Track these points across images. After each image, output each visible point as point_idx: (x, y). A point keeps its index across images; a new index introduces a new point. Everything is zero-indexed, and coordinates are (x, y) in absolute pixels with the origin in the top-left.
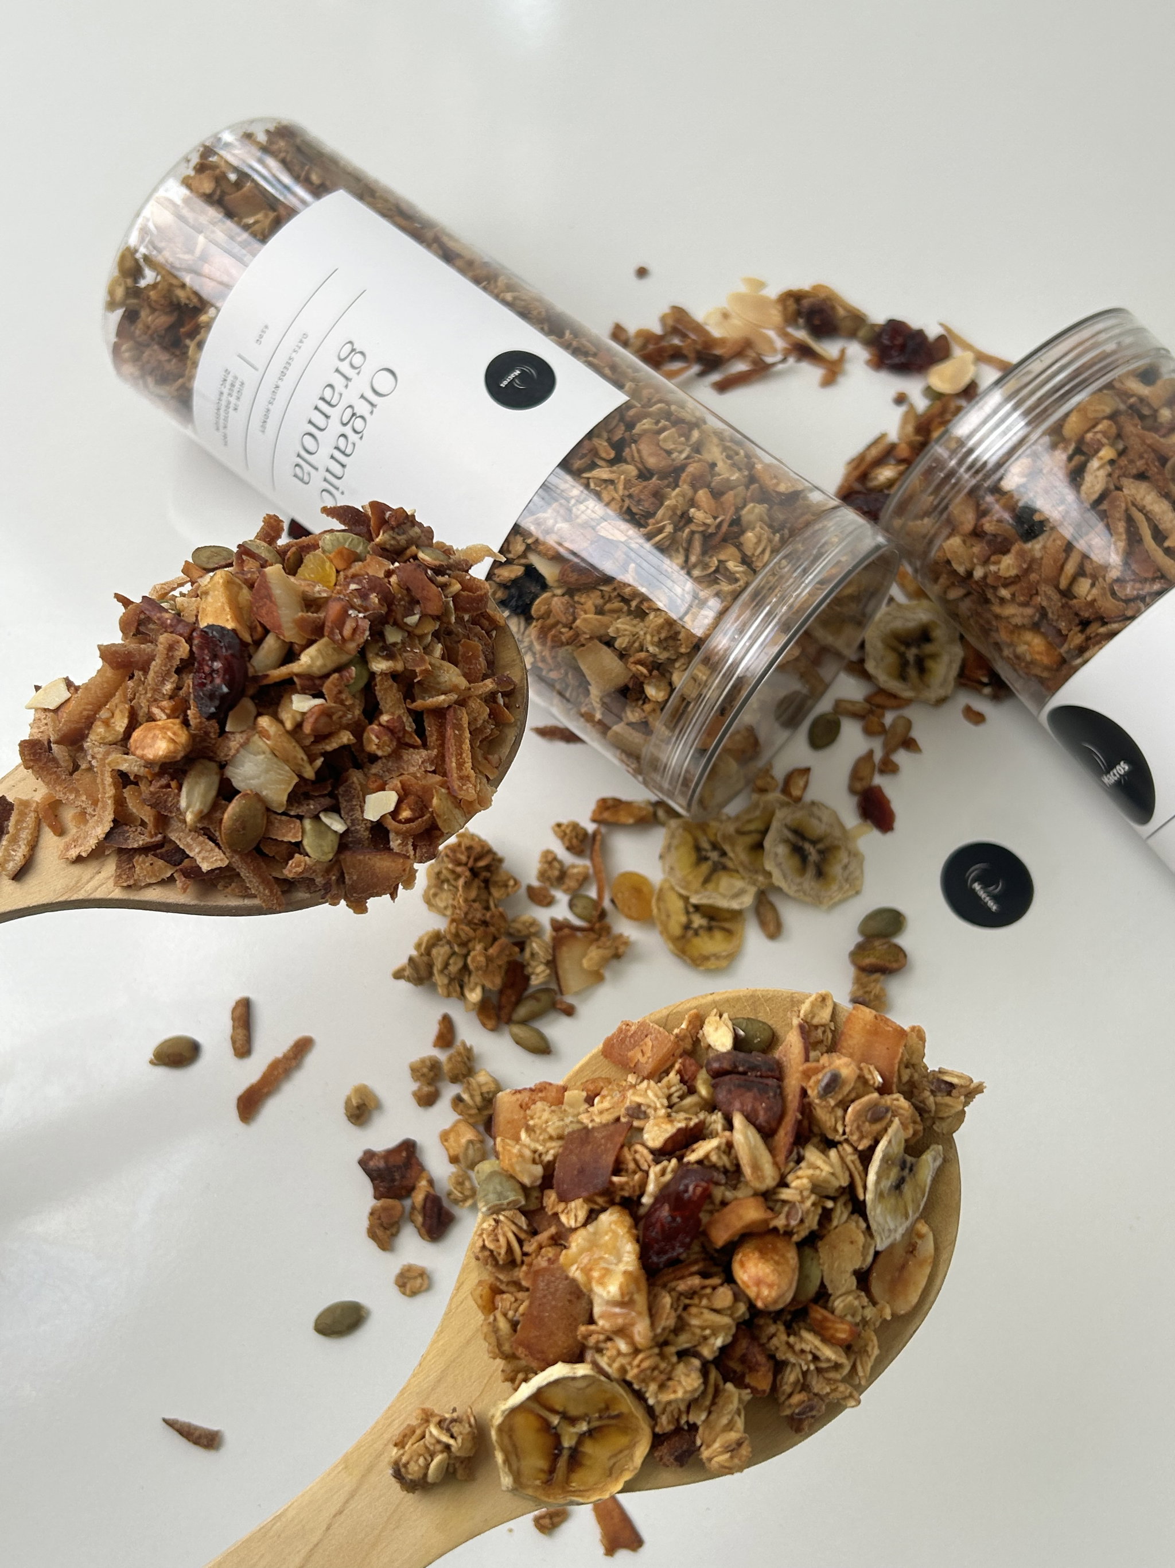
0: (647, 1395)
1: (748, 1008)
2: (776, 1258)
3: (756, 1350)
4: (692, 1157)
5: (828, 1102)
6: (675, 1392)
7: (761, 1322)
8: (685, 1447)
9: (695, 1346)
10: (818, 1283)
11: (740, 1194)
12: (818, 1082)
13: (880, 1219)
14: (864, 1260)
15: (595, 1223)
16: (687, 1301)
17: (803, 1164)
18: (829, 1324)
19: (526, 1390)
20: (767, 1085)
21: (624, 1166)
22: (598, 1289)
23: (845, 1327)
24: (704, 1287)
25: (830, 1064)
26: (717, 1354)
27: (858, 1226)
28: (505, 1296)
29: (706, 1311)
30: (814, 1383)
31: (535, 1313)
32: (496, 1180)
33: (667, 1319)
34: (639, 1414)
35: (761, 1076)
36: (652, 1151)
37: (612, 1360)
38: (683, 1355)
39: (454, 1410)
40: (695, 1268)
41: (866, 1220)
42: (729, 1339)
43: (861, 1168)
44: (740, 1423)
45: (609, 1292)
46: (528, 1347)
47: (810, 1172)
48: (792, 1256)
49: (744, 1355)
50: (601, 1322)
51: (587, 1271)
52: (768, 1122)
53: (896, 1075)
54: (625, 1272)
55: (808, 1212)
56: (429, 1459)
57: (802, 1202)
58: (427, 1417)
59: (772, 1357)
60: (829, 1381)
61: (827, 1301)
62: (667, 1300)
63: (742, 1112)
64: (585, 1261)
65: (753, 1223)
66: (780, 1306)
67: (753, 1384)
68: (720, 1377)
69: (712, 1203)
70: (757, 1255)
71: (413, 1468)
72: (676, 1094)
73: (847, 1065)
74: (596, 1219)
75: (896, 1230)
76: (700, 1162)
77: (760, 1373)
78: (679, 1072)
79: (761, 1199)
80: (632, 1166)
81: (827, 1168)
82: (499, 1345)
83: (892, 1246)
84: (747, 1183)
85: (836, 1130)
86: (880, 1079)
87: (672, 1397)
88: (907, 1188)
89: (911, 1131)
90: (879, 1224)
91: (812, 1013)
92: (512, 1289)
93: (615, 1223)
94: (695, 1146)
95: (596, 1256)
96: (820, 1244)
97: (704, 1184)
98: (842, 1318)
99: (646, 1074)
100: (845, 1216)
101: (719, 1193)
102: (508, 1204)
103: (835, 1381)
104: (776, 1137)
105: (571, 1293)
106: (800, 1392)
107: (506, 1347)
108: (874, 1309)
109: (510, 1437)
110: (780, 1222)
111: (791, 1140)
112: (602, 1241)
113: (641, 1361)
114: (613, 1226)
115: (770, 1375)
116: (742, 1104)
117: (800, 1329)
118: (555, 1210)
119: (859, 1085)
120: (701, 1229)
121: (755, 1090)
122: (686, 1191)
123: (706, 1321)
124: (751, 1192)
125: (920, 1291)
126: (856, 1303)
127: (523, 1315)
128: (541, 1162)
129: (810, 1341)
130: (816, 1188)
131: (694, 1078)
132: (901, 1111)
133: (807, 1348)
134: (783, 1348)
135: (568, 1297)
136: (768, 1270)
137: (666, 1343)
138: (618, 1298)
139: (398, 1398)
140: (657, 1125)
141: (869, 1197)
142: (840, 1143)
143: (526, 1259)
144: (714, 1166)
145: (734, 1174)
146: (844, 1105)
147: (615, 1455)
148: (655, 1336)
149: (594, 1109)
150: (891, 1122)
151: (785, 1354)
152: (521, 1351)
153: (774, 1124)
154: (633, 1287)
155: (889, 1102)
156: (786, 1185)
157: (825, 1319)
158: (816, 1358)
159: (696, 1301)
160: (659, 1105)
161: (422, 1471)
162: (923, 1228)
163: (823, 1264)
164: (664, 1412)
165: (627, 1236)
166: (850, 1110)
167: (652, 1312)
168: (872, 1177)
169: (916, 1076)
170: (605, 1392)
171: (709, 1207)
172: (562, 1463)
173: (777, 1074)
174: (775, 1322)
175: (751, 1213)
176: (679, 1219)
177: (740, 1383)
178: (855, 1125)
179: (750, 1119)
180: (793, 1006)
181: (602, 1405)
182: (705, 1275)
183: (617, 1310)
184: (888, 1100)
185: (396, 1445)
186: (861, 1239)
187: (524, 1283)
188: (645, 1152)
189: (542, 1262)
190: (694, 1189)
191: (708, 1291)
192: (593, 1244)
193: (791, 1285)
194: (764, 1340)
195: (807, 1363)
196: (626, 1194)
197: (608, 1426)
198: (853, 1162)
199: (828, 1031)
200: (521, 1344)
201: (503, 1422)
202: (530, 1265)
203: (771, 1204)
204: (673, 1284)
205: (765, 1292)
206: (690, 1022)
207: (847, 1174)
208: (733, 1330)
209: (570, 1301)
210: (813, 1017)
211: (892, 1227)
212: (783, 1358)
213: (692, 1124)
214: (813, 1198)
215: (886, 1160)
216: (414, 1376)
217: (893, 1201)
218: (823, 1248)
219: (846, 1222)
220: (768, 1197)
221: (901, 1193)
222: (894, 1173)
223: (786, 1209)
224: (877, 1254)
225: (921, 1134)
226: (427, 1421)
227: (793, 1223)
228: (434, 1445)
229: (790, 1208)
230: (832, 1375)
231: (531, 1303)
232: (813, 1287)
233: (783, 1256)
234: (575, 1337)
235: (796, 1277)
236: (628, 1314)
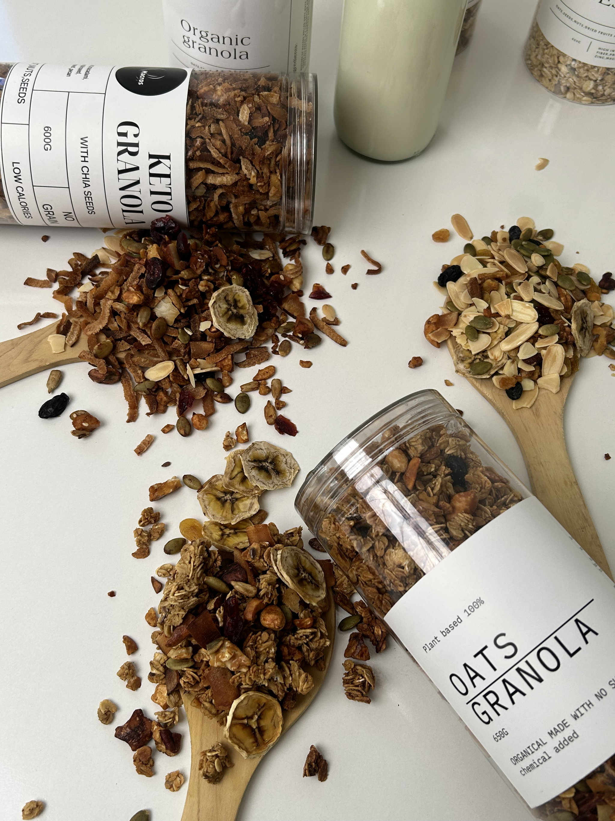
2: (273, 612)
5: (257, 559)
7: (282, 636)
8: (292, 695)
9: (267, 656)
10: (291, 613)
11: (248, 601)
12: (250, 556)
16: (255, 646)
17: (261, 581)
18: (303, 622)
19: (229, 718)
20: (236, 568)
24: (257, 638)
26: (276, 655)
29: (262, 644)
39: (212, 745)
40: (251, 634)
44: (302, 671)
45: (227, 658)
47: (264, 580)
48: (277, 609)
52: (243, 577)
53: (272, 539)
56: (213, 764)
57: (268, 589)
58: (204, 754)
59: (295, 647)
61: (298, 617)
63: (233, 580)
65: (257, 607)
66: (284, 625)
70: (266, 615)
71: (210, 771)
79: (255, 598)
82: (210, 713)
84: (248, 597)
86: (269, 544)
93: (219, 641)
104: (248, 579)
107: (213, 711)
111: (253, 577)
115: (299, 653)
116: (231, 579)
117: (296, 630)
118: (200, 659)
120: (243, 620)
123: (265, 647)
124: (251, 599)
127: (212, 696)
129: (301, 632)
133: (301, 635)
134: (296, 641)
136: (272, 617)
137: (257, 661)
138: (231, 657)
145: (242, 597)
146: (261, 557)
147: (272, 720)
148: (252, 660)
151: (297, 643)
153: (245, 577)
154: (234, 651)
156: (260, 590)
158: (307, 637)
159: (258, 643)
161: (214, 771)
163: (288, 606)
165: (225, 641)
167: (246, 654)
170: (255, 699)
171: (241, 612)
172: (258, 735)
174: (287, 633)
175: (254, 604)
179: (237, 580)
181: (257, 705)
182: (255, 633)
183: (234, 660)
185: (200, 769)
191: (259, 638)
193: (282, 617)
194: (289, 643)
195: (306, 640)
197: (263, 711)
201: (230, 736)
203: (260, 598)
205: (276, 623)
208: (275, 644)
214: (271, 586)
218: (284, 602)
219: (285, 591)
220: (257, 596)
223: (265, 596)
227: (270, 598)
228: (212, 759)
233: (274, 610)
235: (282, 614)
236: (238, 659)
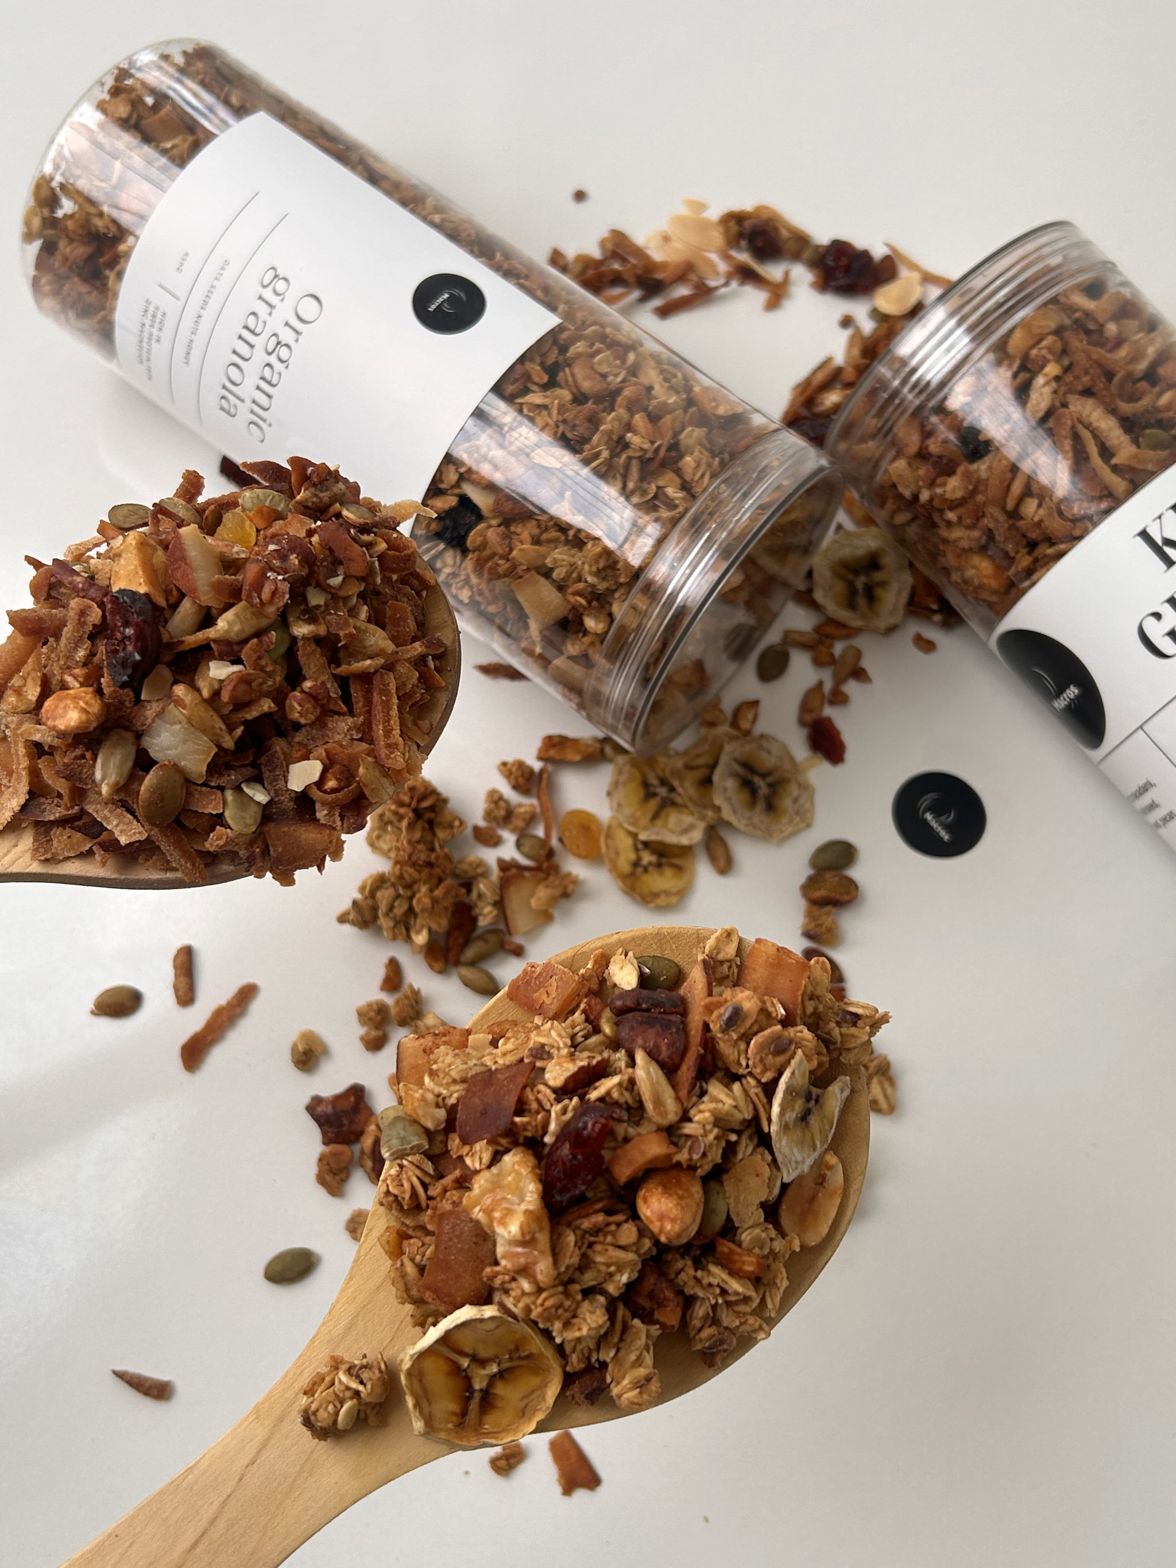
0: (554, 1334)
1: (654, 946)
2: (680, 1192)
3: (664, 1285)
4: (593, 1095)
5: (730, 1036)
6: (580, 1329)
7: (669, 1257)
8: (595, 1385)
9: (601, 1284)
10: (724, 1216)
11: (643, 1130)
12: (720, 1016)
13: (787, 1151)
14: (771, 1192)
15: (499, 1165)
16: (592, 1239)
17: (705, 1099)
18: (736, 1257)
19: (434, 1334)
20: (670, 1021)
21: (527, 1107)
22: (499, 1230)
23: (753, 1259)
24: (608, 1224)
25: (733, 997)
26: (623, 1290)
27: (763, 1159)
28: (412, 1241)
29: (610, 1248)
30: (724, 1316)
31: (441, 1257)
32: (400, 1125)
33: (571, 1257)
34: (549, 1353)
35: (665, 1013)
36: (554, 1091)
37: (517, 1300)
38: (588, 1293)
39: (365, 1356)
40: (599, 1206)
41: (772, 1153)
42: (636, 1275)
43: (765, 1101)
44: (649, 1359)
45: (510, 1232)
46: (435, 1291)
47: (712, 1106)
48: (696, 1190)
49: (652, 1291)
50: (503, 1263)
51: (488, 1212)
52: (670, 1058)
53: (800, 1006)
54: (526, 1212)
55: (711, 1145)
56: (339, 1406)
57: (705, 1135)
58: (336, 1364)
59: (680, 1292)
60: (738, 1314)
61: (735, 1235)
62: (571, 1238)
63: (645, 1049)
64: (488, 1202)
65: (656, 1159)
66: (684, 1240)
67: (662, 1319)
68: (628, 1314)
69: (615, 1140)
70: (660, 1190)
71: (322, 1415)
72: (581, 1034)
73: (749, 998)
74: (500, 1160)
75: (803, 1162)
76: (601, 1099)
77: (669, 1309)
78: (584, 1012)
79: (664, 1134)
80: (534, 1106)
81: (729, 1102)
82: (407, 1290)
83: (801, 1178)
84: (650, 1120)
85: (740, 1064)
86: (783, 1012)
87: (577, 1334)
88: (813, 1120)
89: (815, 1063)
90: (785, 1156)
91: (717, 948)
92: (419, 1234)
93: (519, 1163)
94: (597, 1084)
95: (499, 1197)
96: (725, 1177)
97: (603, 1121)
98: (750, 1251)
99: (551, 1014)
100: (750, 1149)
101: (621, 1129)
102: (412, 1148)
103: (745, 1314)
104: (680, 1073)
105: (477, 1235)
106: (710, 1326)
107: (414, 1292)
108: (784, 1242)
109: (420, 1381)
110: (683, 1157)
111: (694, 1074)
112: (505, 1182)
113: (545, 1300)
114: (517, 1167)
115: (679, 1312)
116: (645, 1041)
117: (708, 1263)
118: (460, 1153)
119: (763, 1019)
120: (604, 1167)
121: (658, 1026)
122: (585, 1128)
123: (611, 1257)
124: (654, 1128)
125: (830, 1222)
126: (764, 1235)
127: (429, 1259)
128: (445, 1106)
129: (717, 1274)
130: (719, 1121)
131: (599, 1017)
132: (805, 1043)
133: (715, 1281)
134: (692, 1282)
135: (474, 1240)
136: (671, 1205)
137: (571, 1281)
138: (519, 1237)
139: (308, 1346)
140: (559, 1064)
141: (774, 1128)
142: (744, 1076)
143: (431, 1203)
144: (616, 1104)
145: (636, 1110)
146: (746, 1038)
147: (526, 1396)
148: (559, 1274)
149: (498, 1051)
150: (795, 1053)
151: (693, 1288)
152: (428, 1296)
153: (676, 1061)
154: (534, 1226)
155: (792, 1035)
156: (690, 1120)
157: (732, 1252)
158: (724, 1292)
159: (601, 1238)
160: (561, 1045)
161: (332, 1419)
162: (832, 1159)
163: (730, 1197)
164: (573, 1351)
165: (530, 1176)
166: (752, 1042)
167: (555, 1252)
168: (776, 1109)
169: (821, 1008)
170: (515, 1332)
171: (613, 1144)
172: (474, 1405)
173: (681, 1010)
174: (683, 1258)
175: (654, 1148)
176: (579, 1157)
177: (648, 1318)
178: (758, 1057)
179: (652, 1055)
180: (699, 942)
181: (512, 1347)
182: (609, 1212)
183: (520, 1250)
184: (791, 1032)
185: (305, 1393)
186: (766, 1171)
187: (429, 1227)
188: (548, 1091)
189: (447, 1206)
190: (594, 1125)
191: (613, 1228)
192: (496, 1185)
193: (694, 1219)
194: (673, 1276)
195: (715, 1298)
196: (529, 1134)
197: (518, 1367)
198: (757, 1094)
199: (734, 966)
200: (428, 1288)
201: (412, 1366)
202: (435, 1209)
203: (675, 1139)
204: (578, 1222)
205: (669, 1227)
206: (596, 962)
207: (751, 1106)
208: (639, 1266)
209: (475, 1243)
210: (718, 953)
211: (799, 1158)
212: (692, 1292)
213: (594, 1062)
214: (716, 1131)
215: (789, 1091)
216: (324, 1324)
217: (799, 1133)
218: (728, 1181)
219: (751, 1154)
220: (671, 1132)
221: (807, 1124)
222: (799, 1105)
223: (689, 1143)
224: (785, 1187)
225: (827, 1065)
226: (337, 1368)
227: (695, 1157)
228: (343, 1392)
229: (693, 1143)
230: (741, 1308)
231: (437, 1247)
232: (719, 1221)
233: (687, 1190)
234: (481, 1280)
235: (701, 1212)
236: (531, 1253)
